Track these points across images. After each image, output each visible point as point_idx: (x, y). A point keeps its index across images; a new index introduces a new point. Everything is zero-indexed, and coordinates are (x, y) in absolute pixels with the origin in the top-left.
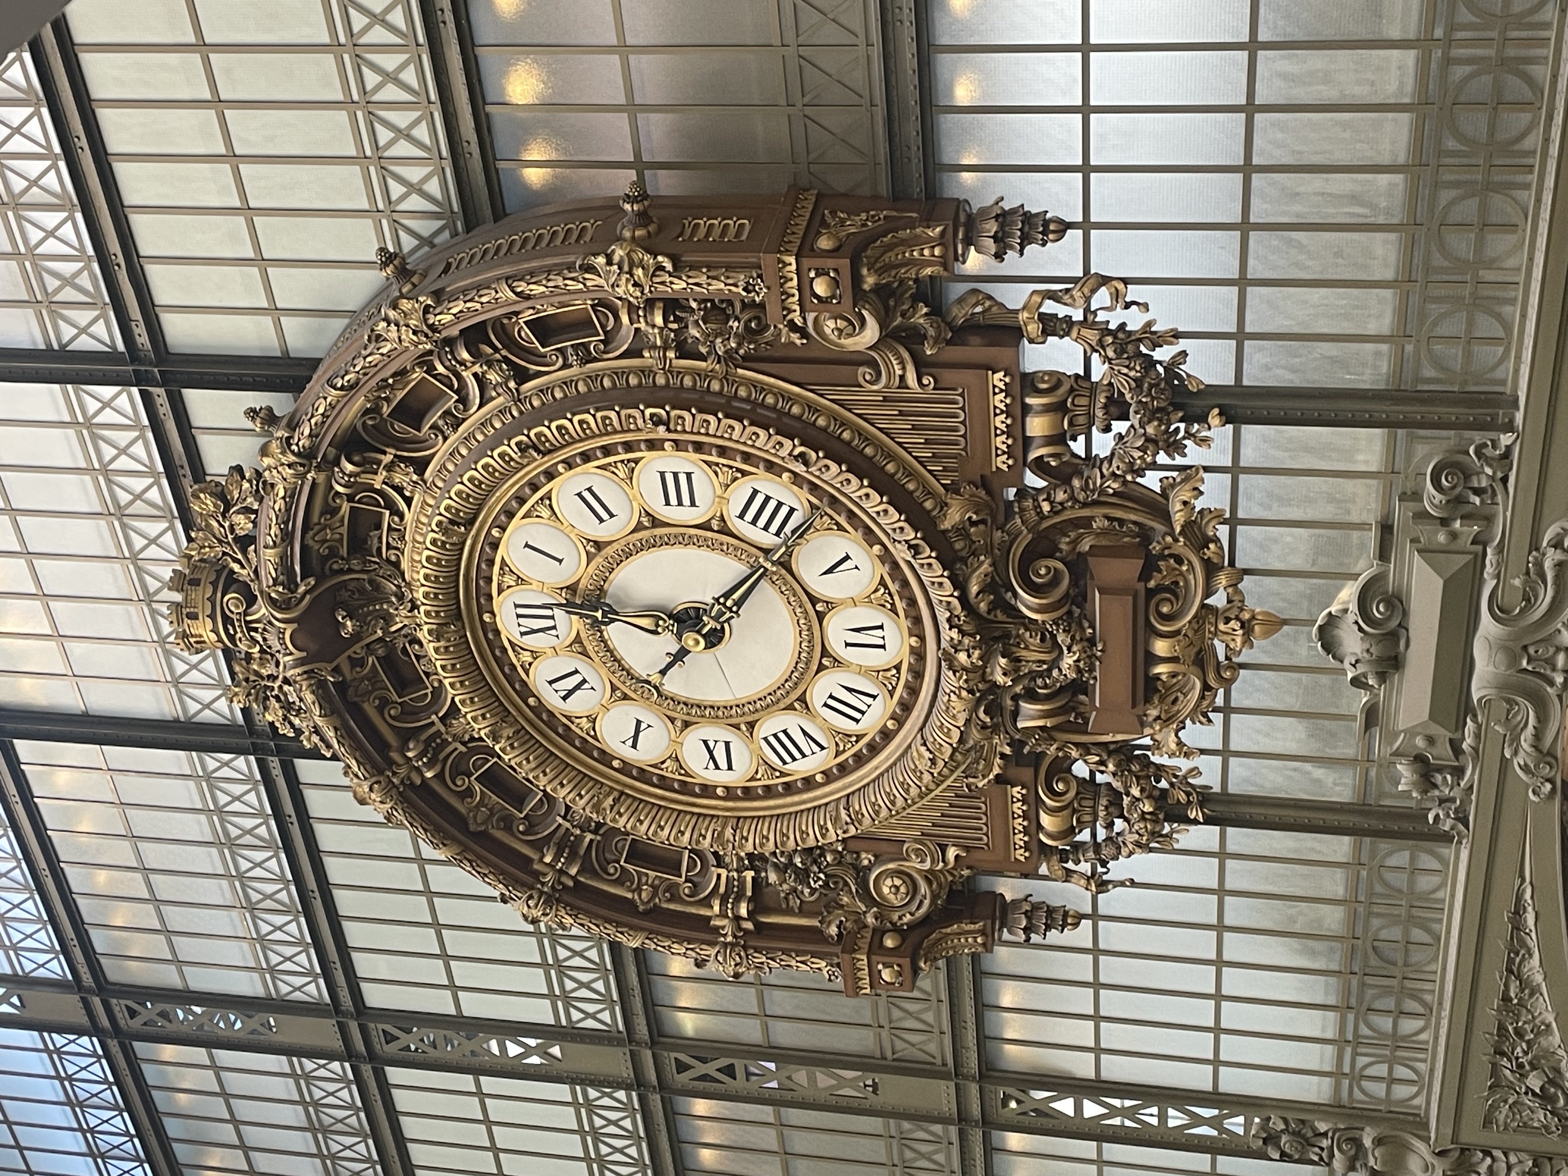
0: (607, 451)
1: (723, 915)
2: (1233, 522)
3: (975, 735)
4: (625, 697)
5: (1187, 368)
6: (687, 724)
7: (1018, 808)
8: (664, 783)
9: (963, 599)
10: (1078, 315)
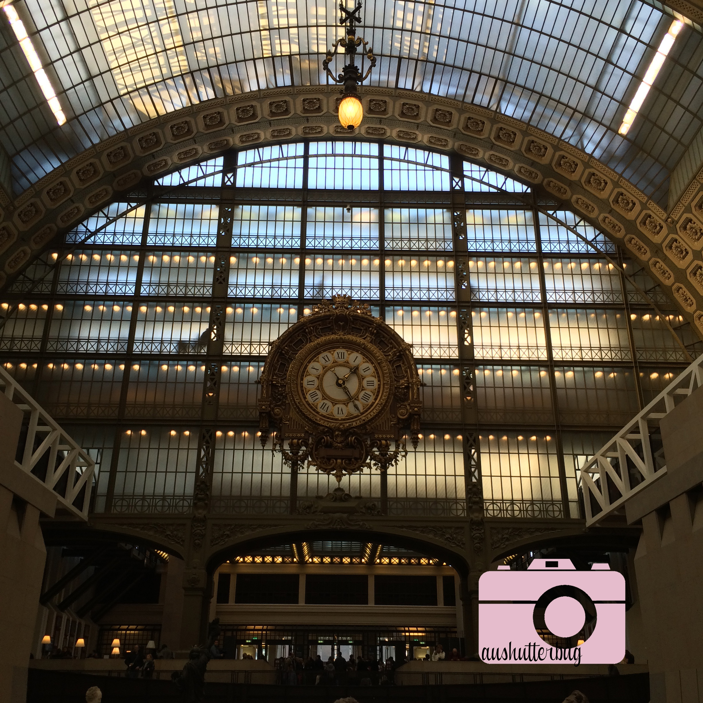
0: (378, 373)
1: (272, 378)
2: (360, 474)
3: (321, 428)
4: (324, 368)
5: (391, 467)
6: (318, 378)
7: (299, 435)
8: (304, 372)
9: (354, 427)
10: (401, 450)
